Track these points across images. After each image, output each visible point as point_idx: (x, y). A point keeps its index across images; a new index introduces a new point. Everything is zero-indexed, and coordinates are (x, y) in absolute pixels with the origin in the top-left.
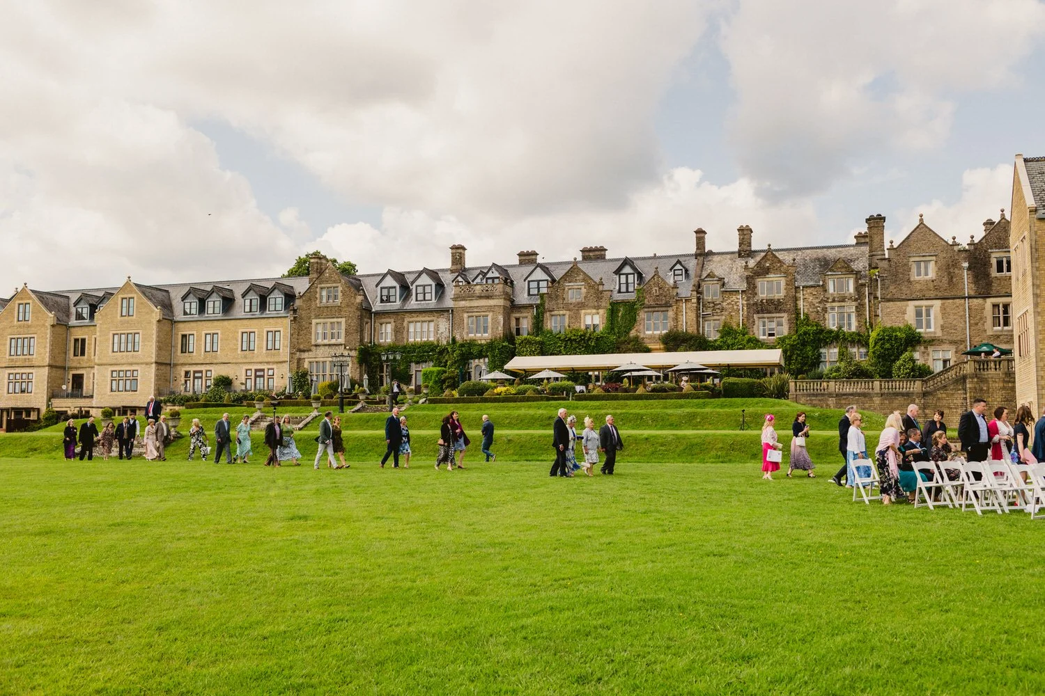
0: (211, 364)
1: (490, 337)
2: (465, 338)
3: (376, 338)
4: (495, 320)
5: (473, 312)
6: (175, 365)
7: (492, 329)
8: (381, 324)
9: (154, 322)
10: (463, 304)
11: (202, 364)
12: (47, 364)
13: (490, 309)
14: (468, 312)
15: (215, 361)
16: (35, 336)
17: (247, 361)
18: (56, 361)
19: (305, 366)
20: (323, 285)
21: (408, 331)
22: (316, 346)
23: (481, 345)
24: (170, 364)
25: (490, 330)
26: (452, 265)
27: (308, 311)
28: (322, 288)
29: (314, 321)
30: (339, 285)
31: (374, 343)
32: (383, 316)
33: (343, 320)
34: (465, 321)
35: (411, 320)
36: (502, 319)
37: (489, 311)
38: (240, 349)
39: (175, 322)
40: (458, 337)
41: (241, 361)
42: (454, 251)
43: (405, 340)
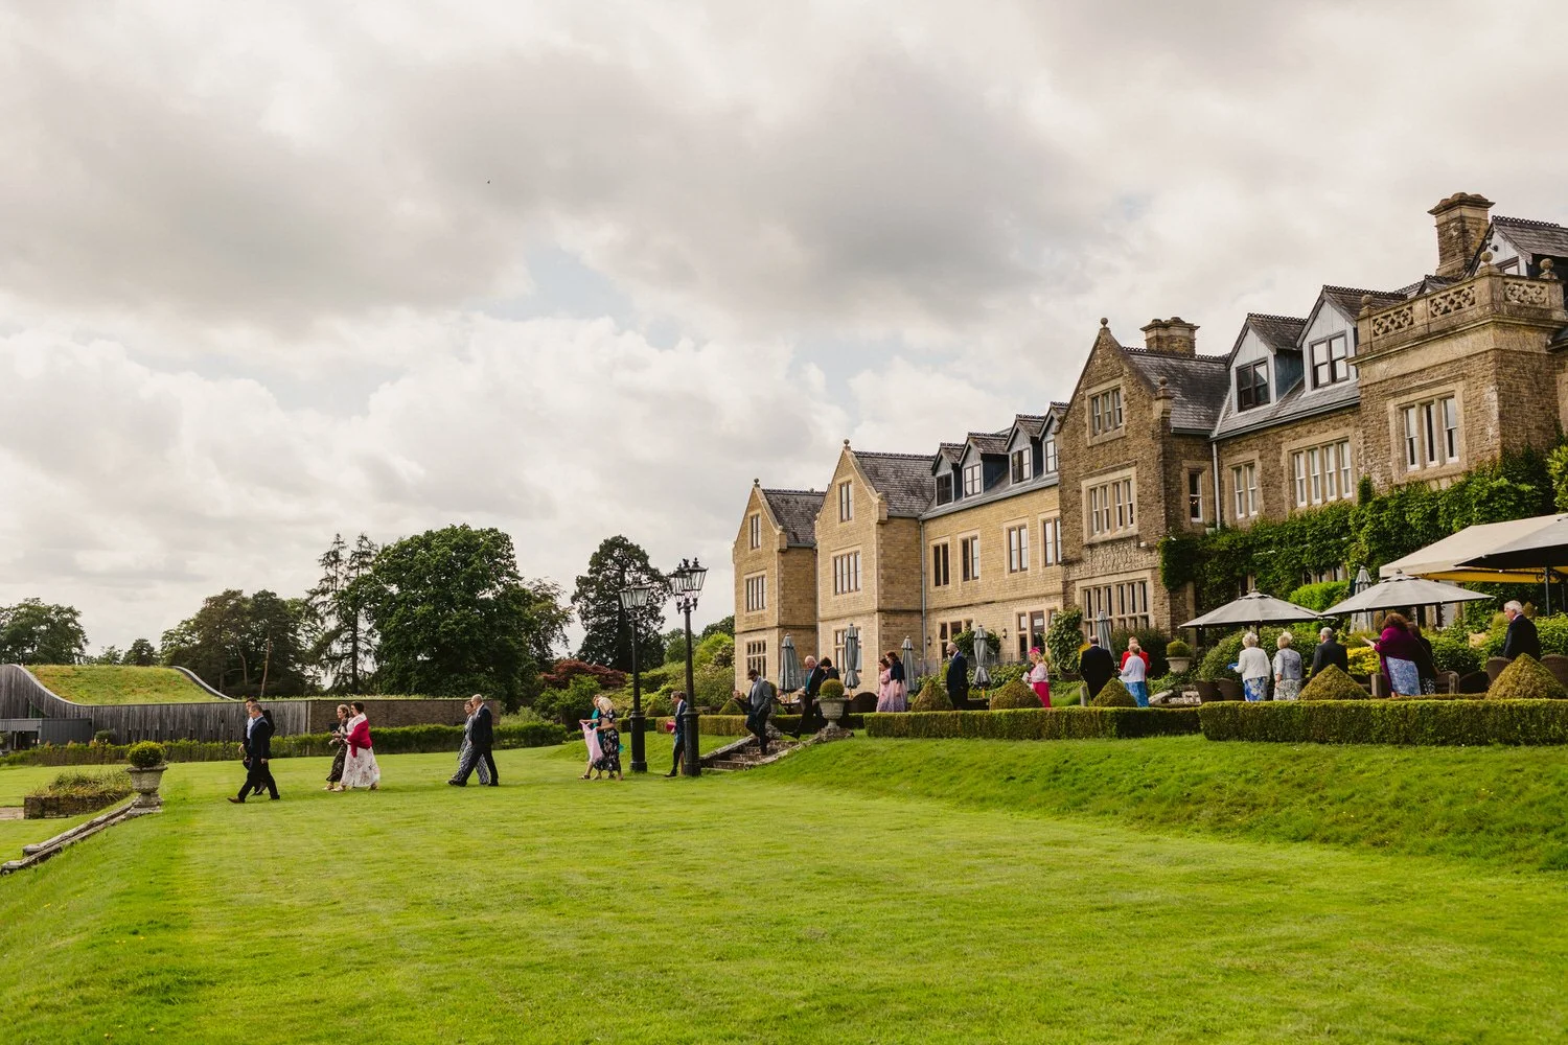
0: (971, 605)
1: (1464, 467)
2: (1396, 481)
3: (1226, 510)
4: (1473, 406)
5: (1409, 391)
6: (929, 612)
7: (1469, 436)
8: (1238, 470)
9: (873, 522)
10: (1382, 369)
11: (959, 607)
12: (776, 624)
13: (1458, 369)
14: (1395, 395)
15: (977, 600)
16: (764, 572)
17: (1017, 594)
18: (794, 617)
19: (1077, 601)
20: (1094, 391)
21: (1293, 480)
22: (1091, 546)
23: (1434, 498)
24: (921, 612)
25: (1460, 442)
26: (1443, 259)
27: (1073, 462)
28: (1094, 399)
29: (1086, 484)
30: (1120, 381)
31: (1223, 525)
32: (1237, 448)
33: (1131, 472)
34: (1392, 427)
35: (1295, 445)
36: (1495, 396)
37: (1455, 379)
38: (1007, 569)
39: (924, 521)
40: (1377, 480)
41: (1008, 595)
42: (1443, 218)
43: (1287, 508)
